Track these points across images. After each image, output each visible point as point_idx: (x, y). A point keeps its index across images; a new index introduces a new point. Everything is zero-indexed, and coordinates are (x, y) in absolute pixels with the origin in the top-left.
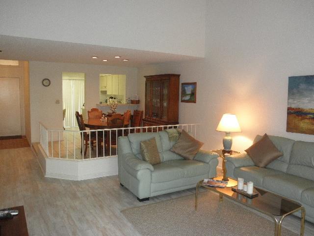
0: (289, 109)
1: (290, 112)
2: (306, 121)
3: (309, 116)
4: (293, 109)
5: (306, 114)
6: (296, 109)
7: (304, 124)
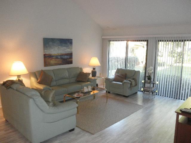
0: (44, 55)
1: (46, 56)
2: (53, 60)
3: (54, 57)
4: (47, 55)
5: (53, 56)
6: (49, 54)
7: (52, 61)
